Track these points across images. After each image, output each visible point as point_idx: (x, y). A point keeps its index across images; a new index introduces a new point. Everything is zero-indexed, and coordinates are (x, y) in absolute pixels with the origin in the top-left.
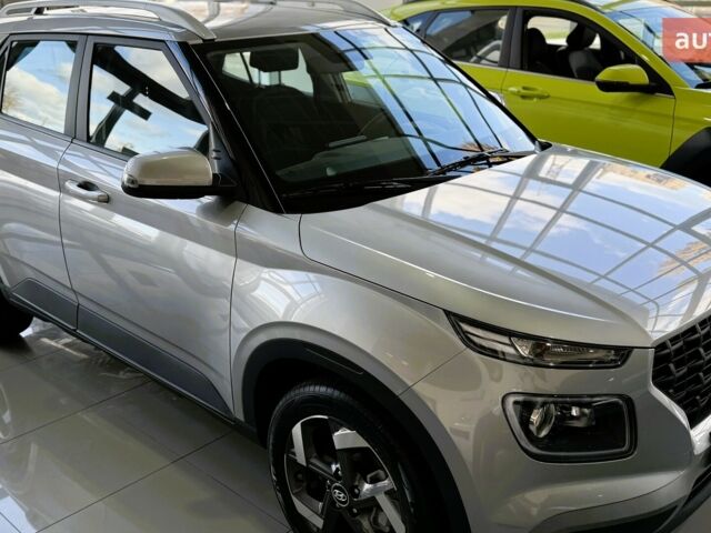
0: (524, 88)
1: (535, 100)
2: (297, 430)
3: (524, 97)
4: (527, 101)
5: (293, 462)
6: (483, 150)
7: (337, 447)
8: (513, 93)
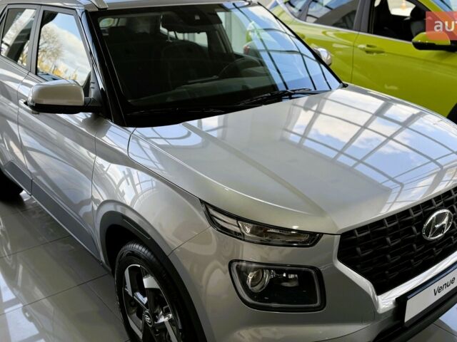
0: (368, 46)
1: (375, 54)
2: (127, 272)
3: (368, 52)
4: (369, 55)
5: (126, 293)
6: (287, 88)
7: (146, 287)
8: (361, 49)
